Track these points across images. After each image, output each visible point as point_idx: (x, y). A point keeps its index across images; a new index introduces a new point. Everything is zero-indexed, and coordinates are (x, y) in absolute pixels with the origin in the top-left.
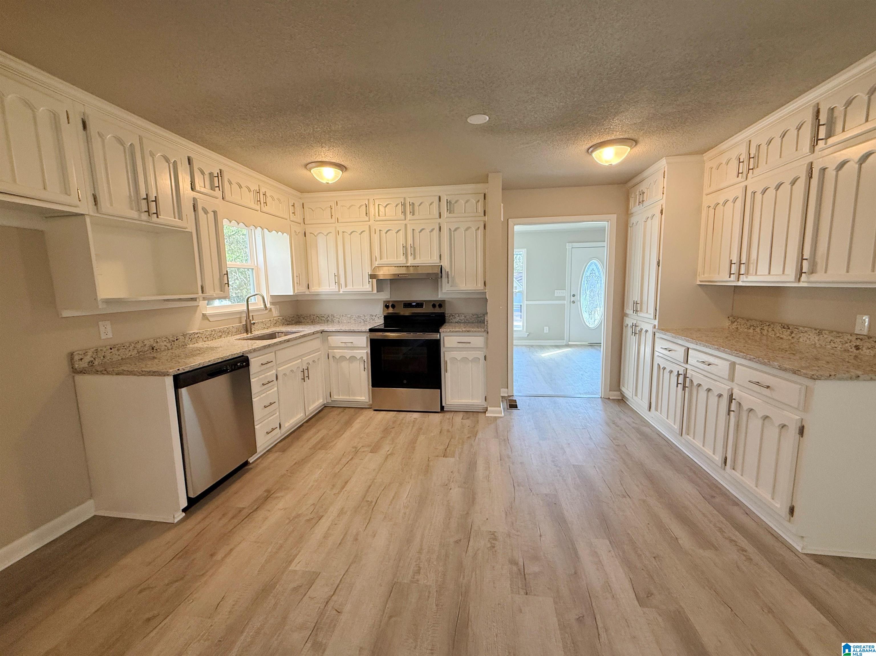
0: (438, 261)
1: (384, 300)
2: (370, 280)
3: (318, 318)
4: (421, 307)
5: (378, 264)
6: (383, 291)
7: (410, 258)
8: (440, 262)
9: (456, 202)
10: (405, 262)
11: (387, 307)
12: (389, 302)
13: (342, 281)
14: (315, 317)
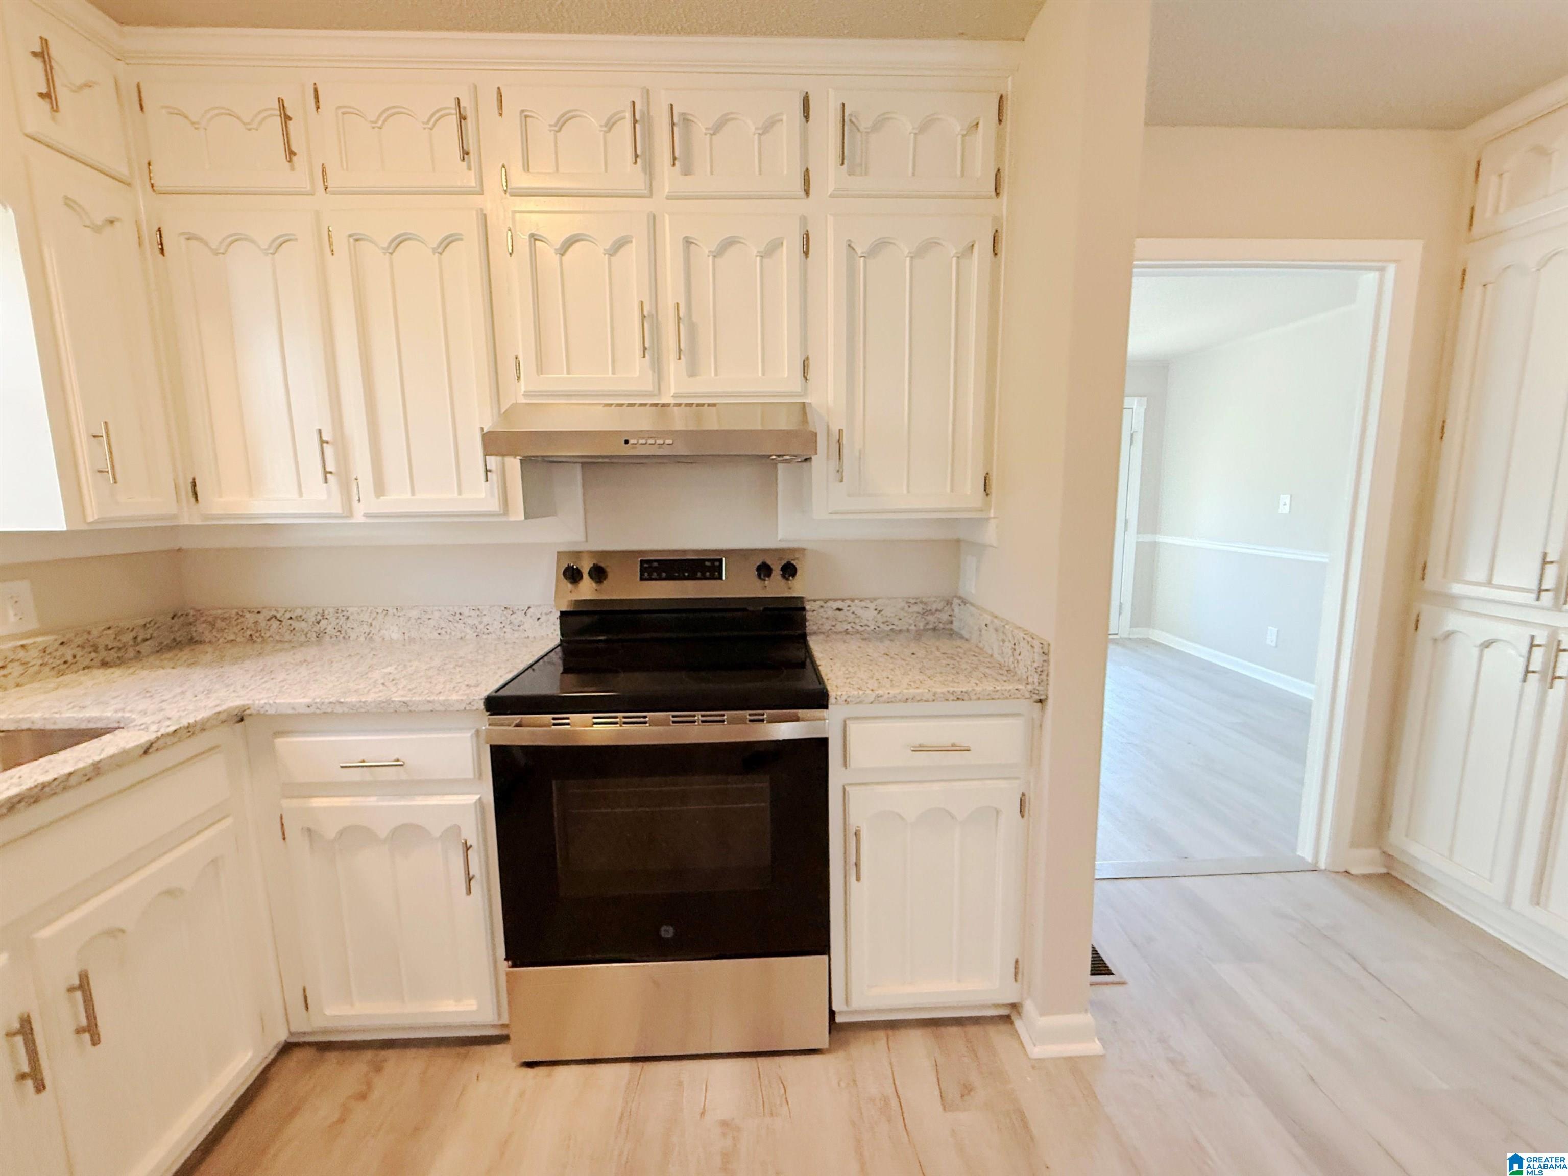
0: (796, 385)
1: (561, 550)
2: (493, 461)
3: (275, 623)
4: (712, 578)
5: (526, 395)
6: (554, 514)
7: (674, 370)
8: (805, 393)
9: (877, 126)
10: (649, 387)
11: (572, 575)
12: (577, 554)
13: (362, 467)
14: (260, 617)
